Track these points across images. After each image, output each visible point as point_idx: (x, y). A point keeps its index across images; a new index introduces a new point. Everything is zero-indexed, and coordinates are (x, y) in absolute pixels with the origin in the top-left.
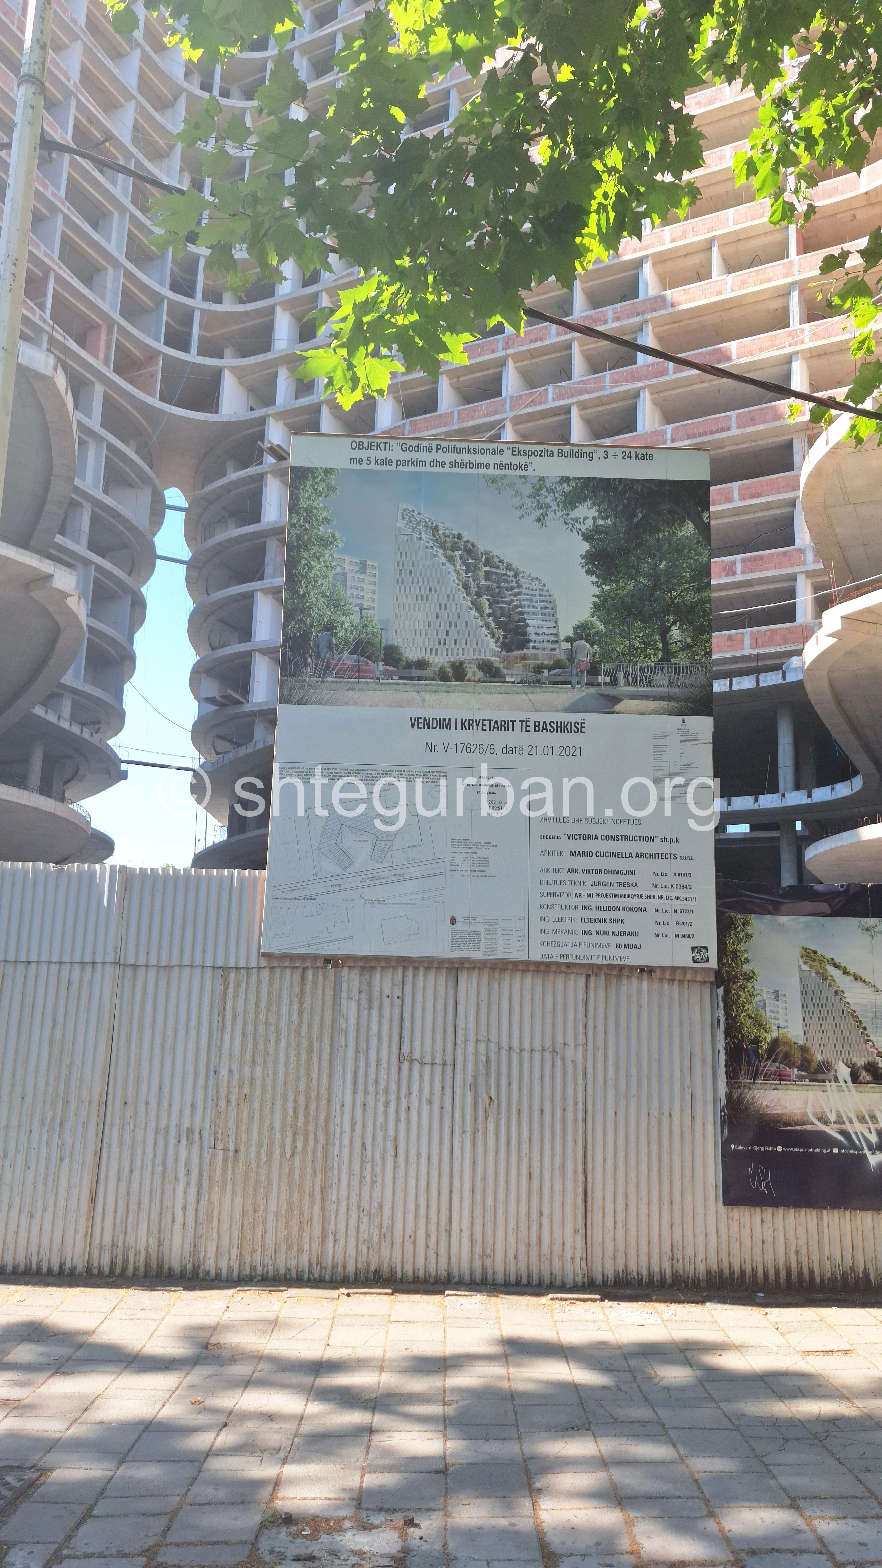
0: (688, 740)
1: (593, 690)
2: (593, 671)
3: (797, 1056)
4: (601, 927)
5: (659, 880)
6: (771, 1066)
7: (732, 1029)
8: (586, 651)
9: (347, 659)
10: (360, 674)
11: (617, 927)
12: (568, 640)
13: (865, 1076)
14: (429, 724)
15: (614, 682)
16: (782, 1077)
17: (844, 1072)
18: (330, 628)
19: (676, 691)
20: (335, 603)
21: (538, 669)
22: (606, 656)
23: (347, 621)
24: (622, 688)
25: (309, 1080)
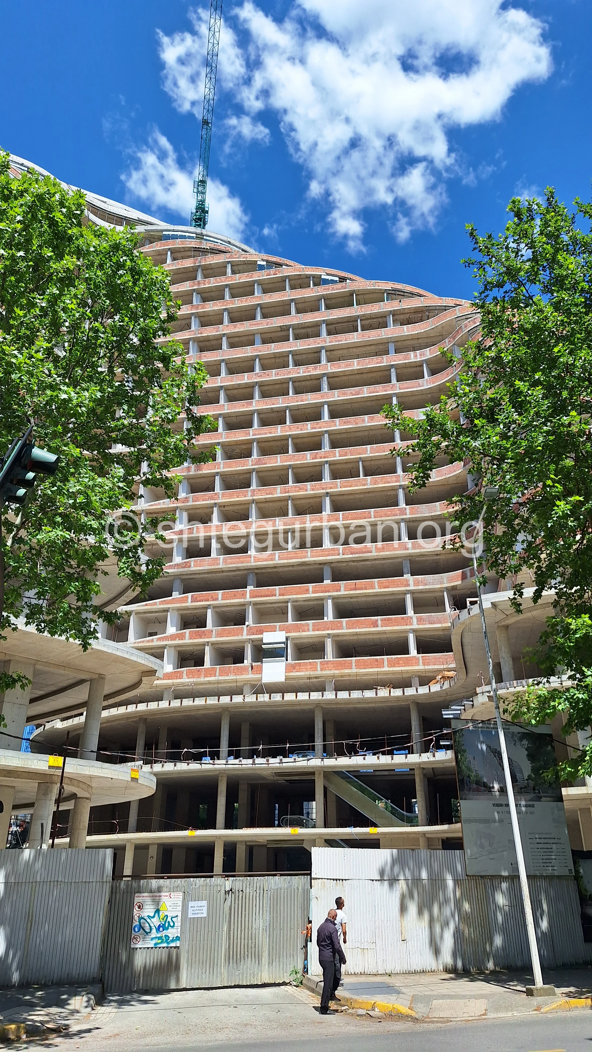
0: (559, 810)
1: (535, 795)
2: (534, 789)
4: (547, 865)
5: (558, 851)
7: (580, 892)
8: (532, 783)
9: (475, 786)
10: (478, 791)
12: (527, 780)
14: (498, 805)
15: (539, 792)
18: (469, 777)
19: (554, 795)
20: (469, 769)
21: (521, 789)
22: (536, 785)
23: (472, 774)
24: (541, 794)
25: (483, 912)
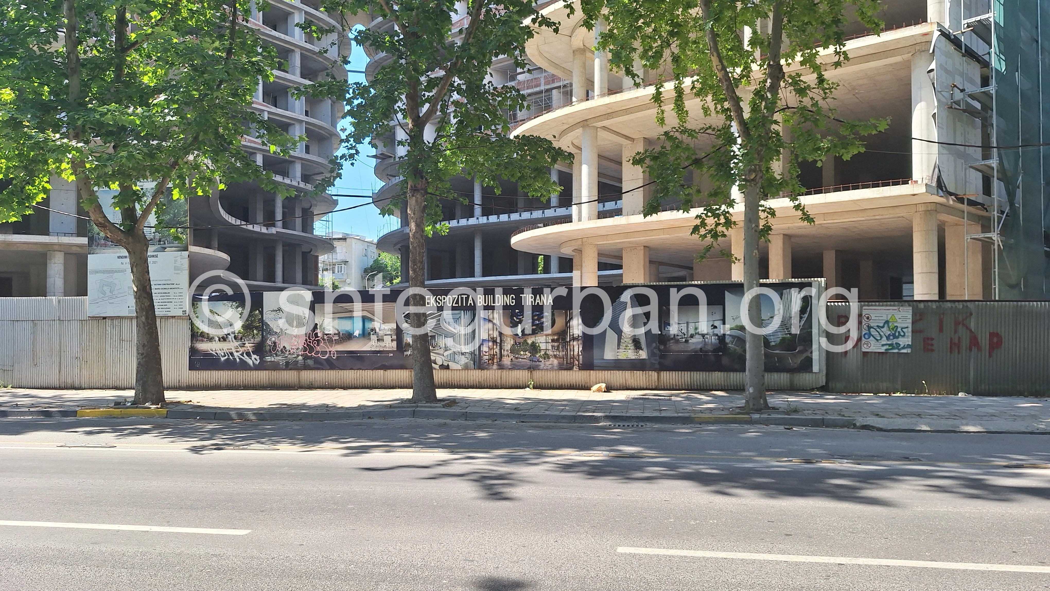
0: (183, 258)
1: (159, 246)
2: (160, 241)
3: (206, 336)
4: (162, 307)
5: (175, 295)
6: (201, 338)
7: (192, 330)
8: (158, 236)
10: (105, 245)
11: (166, 307)
13: (222, 340)
15: (165, 244)
16: (203, 341)
17: (217, 339)
19: (179, 245)
22: (163, 237)
24: (167, 245)
